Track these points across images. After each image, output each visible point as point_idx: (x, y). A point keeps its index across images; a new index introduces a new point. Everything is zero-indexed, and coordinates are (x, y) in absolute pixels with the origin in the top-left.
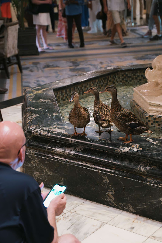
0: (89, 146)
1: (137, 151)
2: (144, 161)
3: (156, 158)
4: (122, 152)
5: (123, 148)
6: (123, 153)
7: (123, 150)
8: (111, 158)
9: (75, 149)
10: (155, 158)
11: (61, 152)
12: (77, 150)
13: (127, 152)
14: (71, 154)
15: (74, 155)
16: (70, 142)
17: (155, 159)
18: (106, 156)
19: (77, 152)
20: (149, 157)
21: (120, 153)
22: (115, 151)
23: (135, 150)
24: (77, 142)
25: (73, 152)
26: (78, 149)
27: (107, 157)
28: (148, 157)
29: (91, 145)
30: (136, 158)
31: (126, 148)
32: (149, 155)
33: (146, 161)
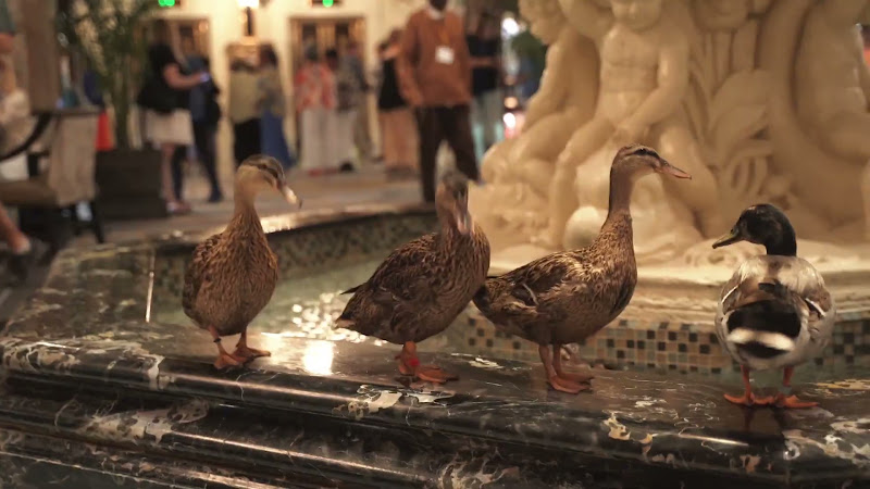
0: (230, 396)
1: (432, 404)
2: (467, 448)
3: (517, 426)
4: (366, 410)
5: (372, 394)
6: (373, 413)
7: (373, 400)
8: (320, 441)
9: (174, 416)
10: (513, 427)
11: (112, 433)
12: (180, 417)
13: (388, 412)
14: (153, 438)
15: (166, 439)
16: (153, 386)
17: (513, 432)
18: (300, 436)
19: (181, 428)
20: (488, 427)
21: (361, 415)
22: (339, 409)
23: (425, 398)
24: (180, 383)
25: (162, 429)
26: (184, 416)
27: (306, 438)
28: (483, 423)
29: (236, 390)
30: (429, 433)
31: (385, 394)
32: (486, 417)
33: (474, 445)
